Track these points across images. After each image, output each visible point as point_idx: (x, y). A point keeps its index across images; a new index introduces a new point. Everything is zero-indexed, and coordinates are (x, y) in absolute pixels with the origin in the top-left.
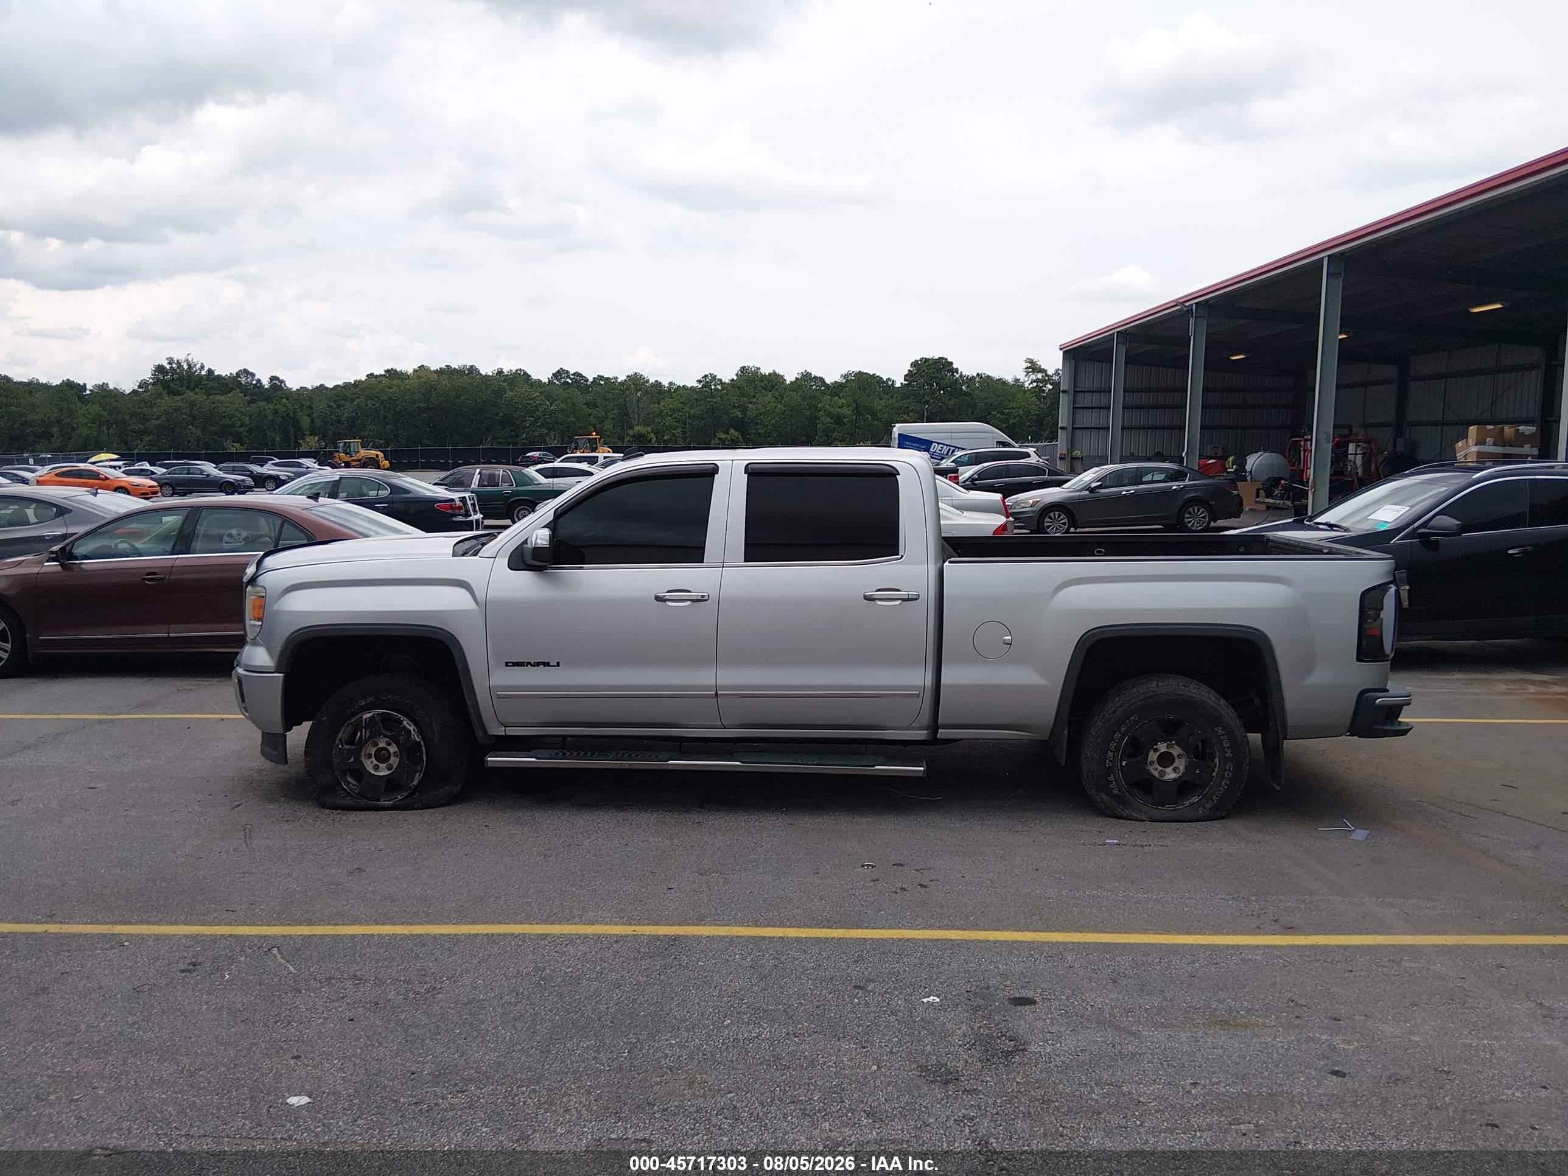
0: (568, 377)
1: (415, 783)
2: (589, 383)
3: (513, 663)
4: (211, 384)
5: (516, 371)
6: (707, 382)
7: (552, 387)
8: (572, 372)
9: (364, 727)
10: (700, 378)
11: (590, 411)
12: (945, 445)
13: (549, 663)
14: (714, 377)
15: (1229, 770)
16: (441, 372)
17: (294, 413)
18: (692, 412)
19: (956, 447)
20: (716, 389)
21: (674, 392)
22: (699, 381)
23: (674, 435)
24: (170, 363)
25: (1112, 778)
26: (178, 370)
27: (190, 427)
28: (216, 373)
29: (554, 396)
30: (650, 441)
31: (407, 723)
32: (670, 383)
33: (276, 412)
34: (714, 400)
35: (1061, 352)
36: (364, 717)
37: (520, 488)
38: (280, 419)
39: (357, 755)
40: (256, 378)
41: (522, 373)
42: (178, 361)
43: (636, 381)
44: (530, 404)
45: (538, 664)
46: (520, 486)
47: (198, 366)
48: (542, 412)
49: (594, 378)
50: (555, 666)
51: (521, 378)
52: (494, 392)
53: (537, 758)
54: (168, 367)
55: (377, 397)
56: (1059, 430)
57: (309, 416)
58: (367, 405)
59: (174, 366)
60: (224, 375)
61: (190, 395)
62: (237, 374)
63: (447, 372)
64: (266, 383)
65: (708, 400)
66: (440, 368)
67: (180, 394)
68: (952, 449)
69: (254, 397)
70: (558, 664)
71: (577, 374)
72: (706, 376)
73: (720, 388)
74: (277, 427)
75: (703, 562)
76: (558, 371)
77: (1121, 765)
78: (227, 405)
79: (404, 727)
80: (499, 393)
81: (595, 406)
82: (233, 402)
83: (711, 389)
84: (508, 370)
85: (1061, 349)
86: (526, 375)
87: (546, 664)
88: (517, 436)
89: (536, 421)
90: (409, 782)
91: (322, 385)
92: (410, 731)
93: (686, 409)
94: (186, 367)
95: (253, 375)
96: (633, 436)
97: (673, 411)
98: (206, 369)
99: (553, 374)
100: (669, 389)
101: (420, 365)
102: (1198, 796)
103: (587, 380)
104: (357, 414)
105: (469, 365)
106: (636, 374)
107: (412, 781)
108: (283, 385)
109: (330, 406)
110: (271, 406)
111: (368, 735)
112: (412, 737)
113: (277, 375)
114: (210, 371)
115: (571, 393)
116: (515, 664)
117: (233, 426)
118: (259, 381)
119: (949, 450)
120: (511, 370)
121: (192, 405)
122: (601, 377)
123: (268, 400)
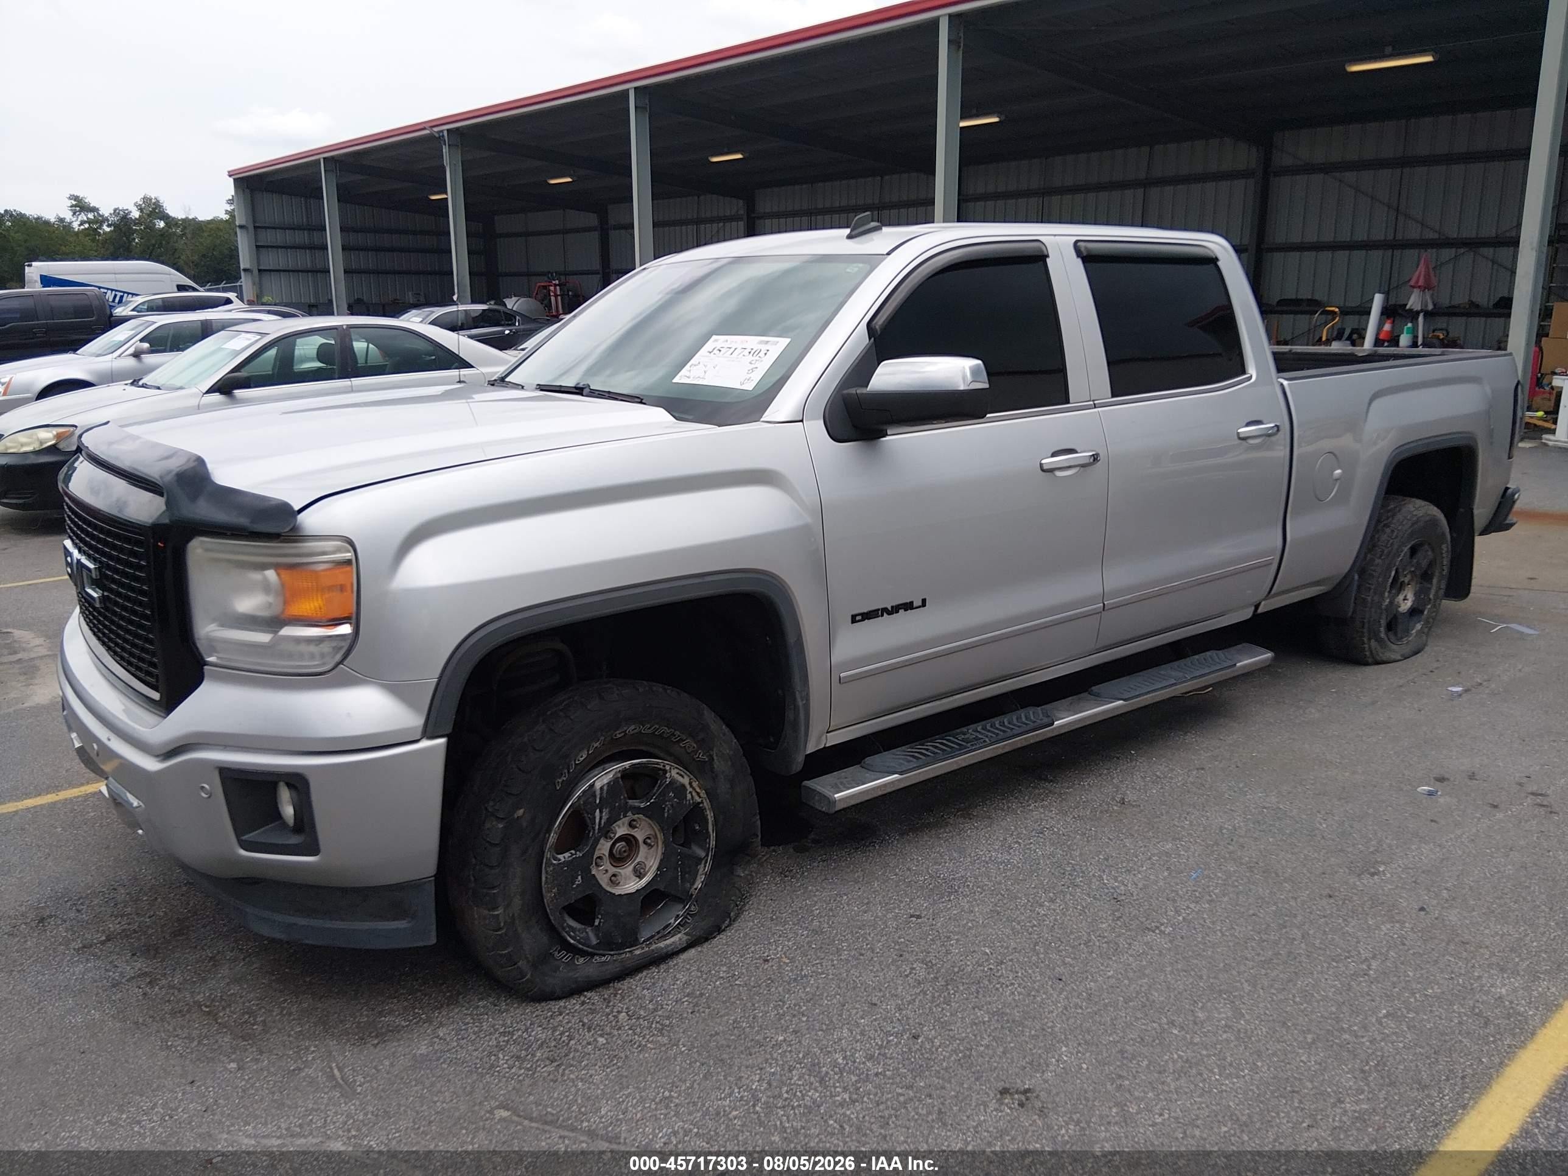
1: (698, 884)
3: (862, 614)
9: (597, 806)
12: (108, 289)
13: (912, 603)
19: (124, 292)
31: (675, 774)
35: (231, 180)
36: (598, 785)
39: (584, 866)
45: (895, 610)
50: (919, 607)
53: (901, 773)
56: (242, 273)
68: (119, 294)
70: (924, 601)
75: (1068, 402)
79: (673, 782)
85: (230, 176)
87: (908, 606)
90: (688, 885)
92: (683, 786)
107: (693, 884)
111: (605, 818)
112: (689, 796)
116: (868, 616)
119: (115, 296)
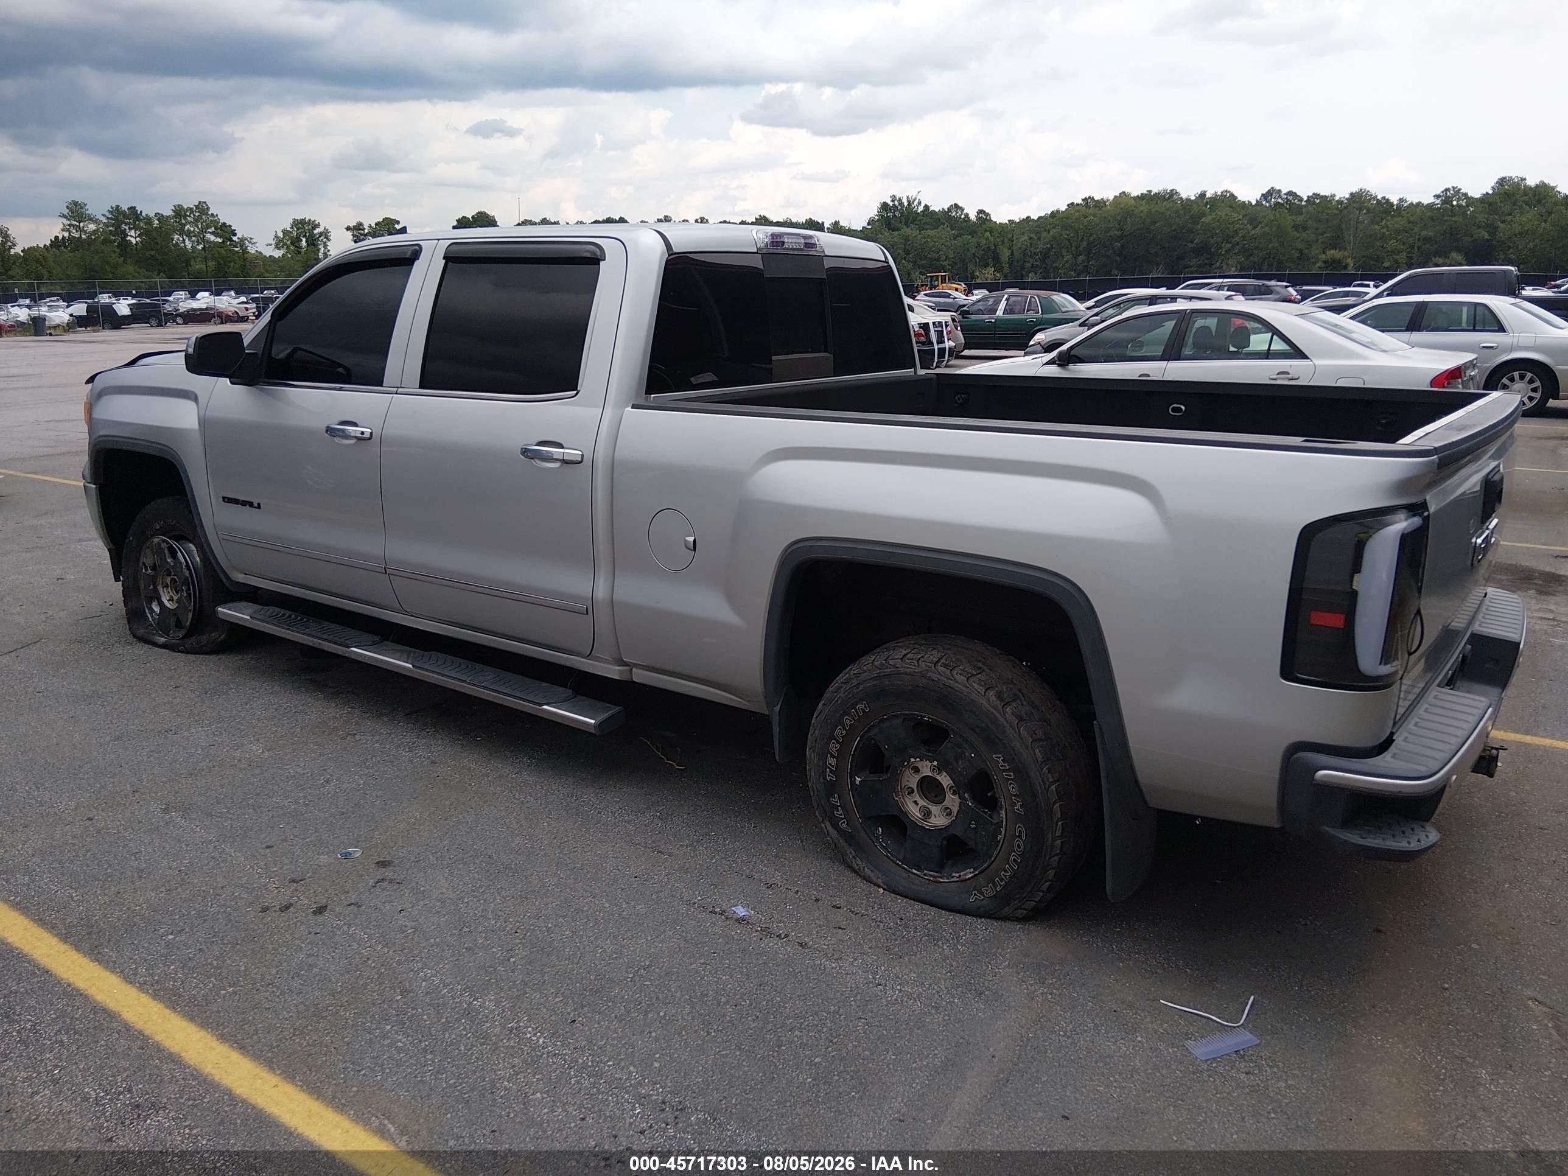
0: (1280, 196)
2: (1303, 203)
4: (925, 220)
5: (1222, 192)
6: (1447, 198)
7: (1259, 208)
8: (1284, 191)
10: (1438, 192)
11: (1298, 235)
14: (1457, 191)
15: (1020, 836)
16: (1142, 197)
17: (995, 246)
18: (1423, 233)
20: (1459, 206)
21: (1404, 210)
22: (1437, 196)
23: (1396, 262)
24: (893, 201)
25: (835, 800)
26: (899, 207)
27: (903, 261)
28: (932, 209)
29: (1259, 219)
30: (1346, 267)
32: (1400, 199)
33: (978, 245)
34: (1454, 219)
37: (1046, 316)
38: (982, 253)
40: (965, 212)
41: (1228, 194)
42: (900, 199)
43: (1359, 199)
44: (1228, 228)
45: (244, 503)
46: (1046, 314)
47: (916, 203)
48: (1242, 236)
49: (1308, 197)
51: (1227, 200)
52: (1192, 217)
54: (891, 204)
55: (1072, 227)
57: (1010, 249)
58: (1061, 235)
59: (896, 203)
60: (937, 211)
61: (907, 231)
62: (948, 209)
63: (1147, 198)
64: (973, 217)
65: (1446, 218)
66: (1142, 194)
67: (898, 230)
69: (961, 231)
71: (1290, 193)
72: (1447, 190)
73: (1464, 204)
74: (978, 260)
75: (381, 384)
76: (1269, 191)
77: (853, 782)
78: (935, 240)
80: (1196, 218)
81: (1305, 228)
82: (938, 237)
83: (1453, 206)
84: (1213, 192)
86: (1233, 196)
87: (251, 504)
88: (1211, 265)
89: (1233, 246)
91: (1028, 217)
93: (1416, 230)
94: (906, 204)
95: (962, 209)
96: (1325, 262)
97: (1398, 232)
98: (923, 205)
99: (1263, 195)
100: (1399, 207)
101: (1121, 192)
102: (975, 869)
103: (1301, 200)
104: (1052, 245)
105: (1169, 188)
106: (1361, 190)
108: (988, 218)
109: (1031, 238)
110: (974, 240)
113: (984, 209)
114: (926, 207)
115: (1278, 215)
117: (938, 260)
118: (967, 215)
120: (1216, 193)
121: (906, 239)
122: (1316, 195)
123: (973, 233)
